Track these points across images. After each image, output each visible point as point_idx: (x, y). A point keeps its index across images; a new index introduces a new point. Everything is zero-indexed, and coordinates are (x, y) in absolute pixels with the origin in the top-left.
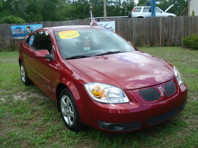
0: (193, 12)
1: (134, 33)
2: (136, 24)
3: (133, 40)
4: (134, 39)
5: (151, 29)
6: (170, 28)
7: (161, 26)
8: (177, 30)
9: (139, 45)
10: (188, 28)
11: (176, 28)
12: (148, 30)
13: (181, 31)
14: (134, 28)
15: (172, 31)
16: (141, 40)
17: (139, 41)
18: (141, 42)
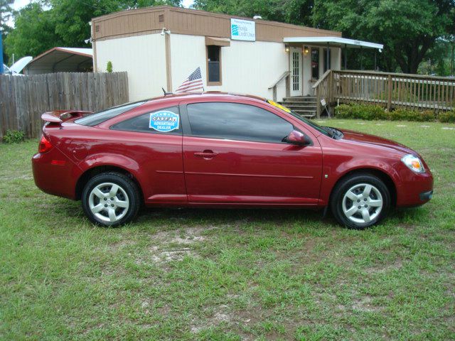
0: (110, 65)
1: (18, 109)
2: (22, 89)
3: (17, 125)
4: (20, 122)
5: (50, 99)
6: (84, 96)
7: (67, 92)
8: (95, 99)
9: (30, 136)
10: (112, 94)
11: (95, 96)
12: (45, 101)
13: (102, 101)
14: (18, 97)
15: (88, 101)
16: (33, 125)
17: (29, 125)
18: (33, 129)
